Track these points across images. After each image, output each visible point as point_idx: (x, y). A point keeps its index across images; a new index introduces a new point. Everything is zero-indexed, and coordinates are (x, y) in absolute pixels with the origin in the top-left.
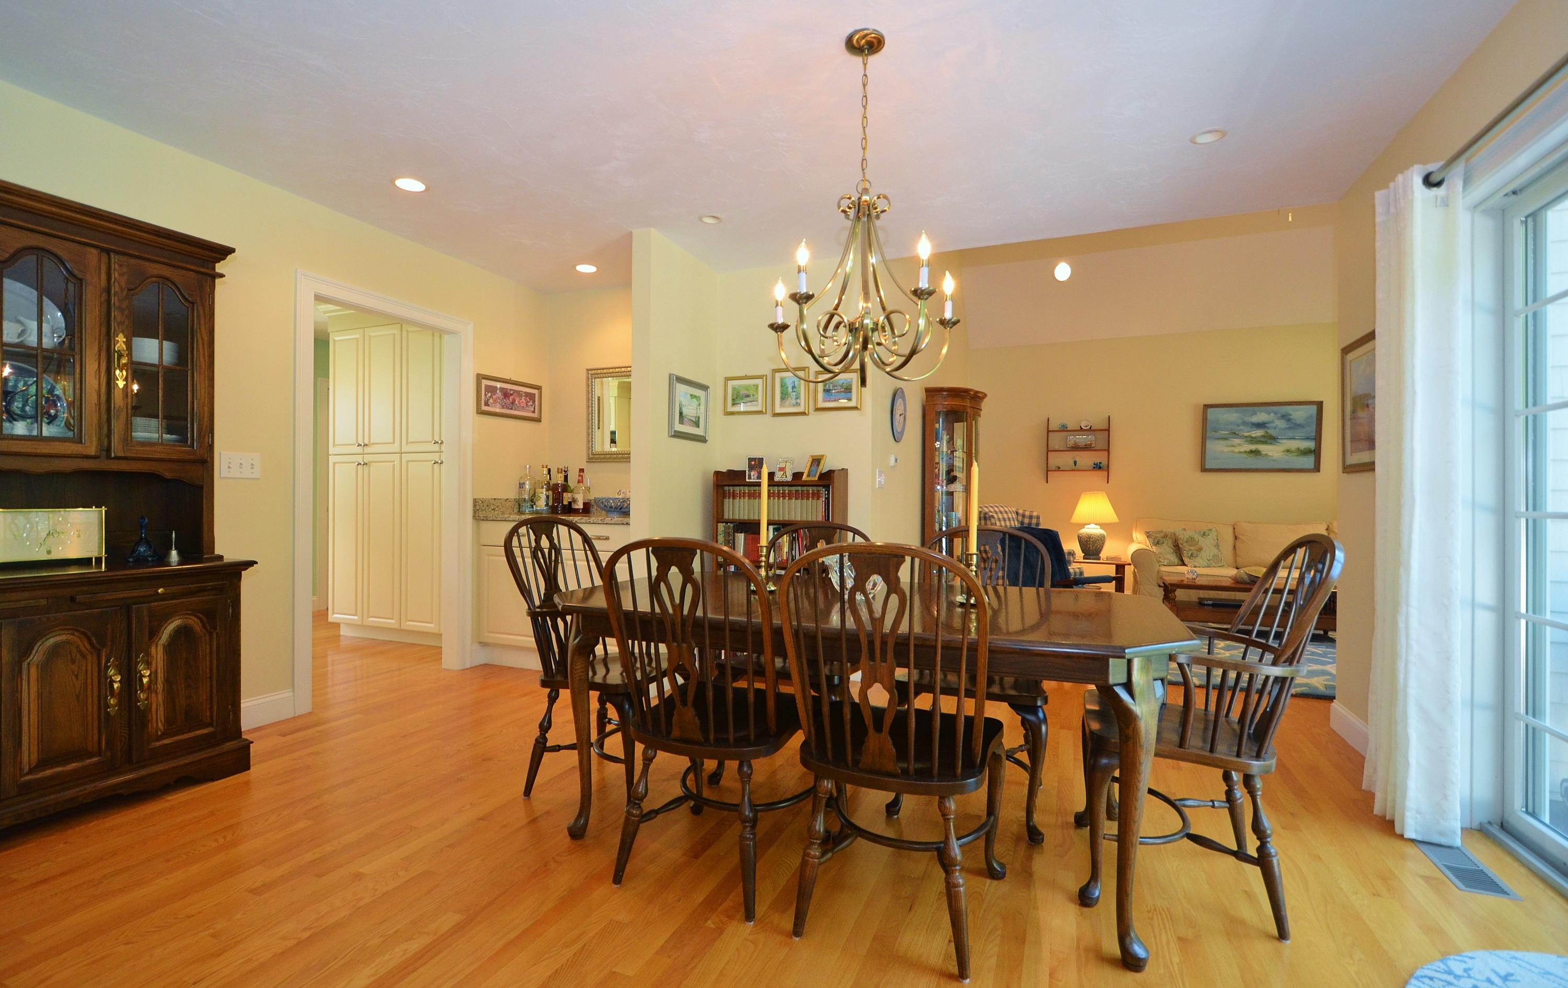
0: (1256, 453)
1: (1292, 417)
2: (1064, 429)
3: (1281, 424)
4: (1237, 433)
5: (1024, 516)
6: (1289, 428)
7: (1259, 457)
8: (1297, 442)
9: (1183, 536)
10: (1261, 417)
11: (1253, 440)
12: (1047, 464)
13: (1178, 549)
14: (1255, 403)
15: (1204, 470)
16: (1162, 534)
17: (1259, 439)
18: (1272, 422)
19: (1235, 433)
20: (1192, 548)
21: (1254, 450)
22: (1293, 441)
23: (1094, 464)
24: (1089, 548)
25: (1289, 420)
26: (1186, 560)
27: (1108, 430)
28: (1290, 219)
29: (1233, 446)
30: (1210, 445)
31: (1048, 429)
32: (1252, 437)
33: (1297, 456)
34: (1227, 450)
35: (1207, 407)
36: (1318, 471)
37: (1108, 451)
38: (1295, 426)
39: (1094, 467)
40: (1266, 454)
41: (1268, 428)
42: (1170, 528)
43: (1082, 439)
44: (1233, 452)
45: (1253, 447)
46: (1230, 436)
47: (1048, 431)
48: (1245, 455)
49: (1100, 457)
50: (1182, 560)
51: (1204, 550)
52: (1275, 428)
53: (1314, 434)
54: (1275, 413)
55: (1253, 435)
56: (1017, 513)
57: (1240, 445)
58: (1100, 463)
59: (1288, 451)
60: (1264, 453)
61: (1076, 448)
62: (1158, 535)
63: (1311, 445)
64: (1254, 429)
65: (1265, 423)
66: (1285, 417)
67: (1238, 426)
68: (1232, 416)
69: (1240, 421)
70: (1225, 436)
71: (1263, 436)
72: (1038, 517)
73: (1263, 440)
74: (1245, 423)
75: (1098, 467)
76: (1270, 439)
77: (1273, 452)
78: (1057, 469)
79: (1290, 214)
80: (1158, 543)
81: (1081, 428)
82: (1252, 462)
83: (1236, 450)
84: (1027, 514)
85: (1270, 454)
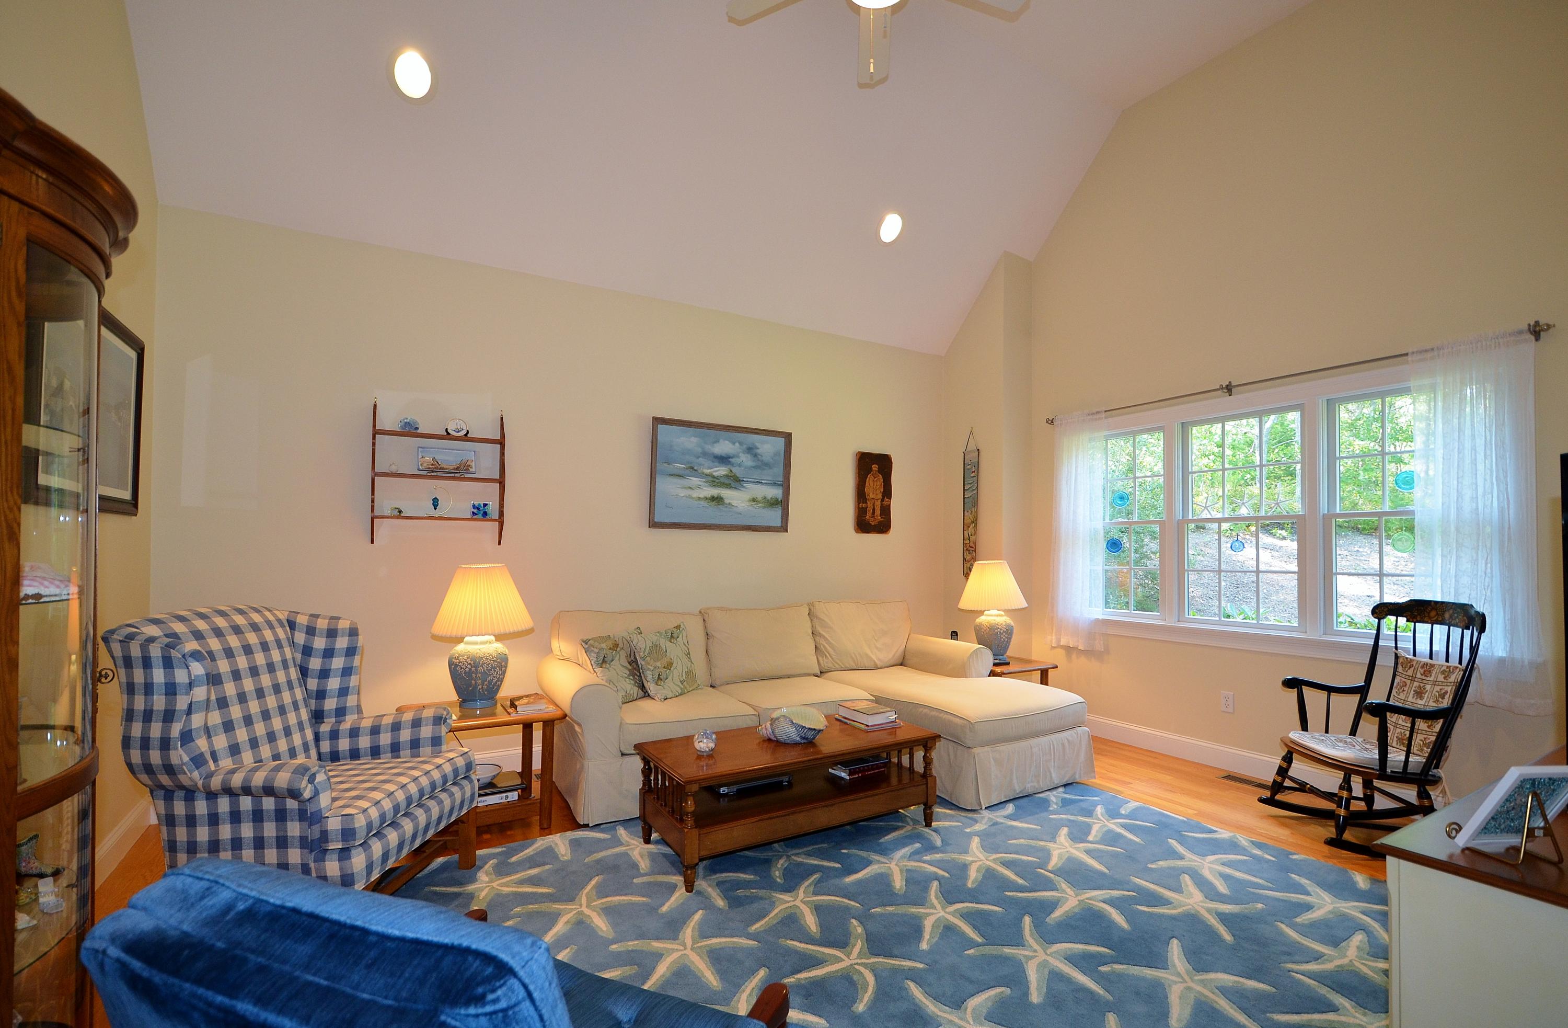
0: (717, 500)
1: (759, 451)
2: (409, 430)
3: (746, 460)
4: (695, 468)
5: (311, 631)
6: (756, 467)
7: (721, 507)
8: (763, 487)
9: (642, 645)
10: (724, 447)
11: (715, 481)
12: (373, 501)
13: (635, 670)
14: (718, 425)
15: (653, 524)
16: (610, 643)
17: (722, 480)
18: (737, 456)
19: (693, 468)
20: (658, 664)
21: (716, 496)
22: (759, 487)
23: (474, 506)
24: (475, 687)
25: (755, 455)
26: (651, 687)
27: (501, 443)
28: (872, 71)
29: (690, 488)
30: (661, 483)
31: (374, 426)
32: (714, 477)
33: (764, 507)
34: (683, 493)
35: (657, 421)
36: (786, 531)
37: (502, 482)
38: (762, 465)
39: (474, 514)
40: (729, 504)
41: (733, 465)
42: (619, 629)
43: (449, 455)
44: (690, 497)
45: (715, 492)
46: (688, 472)
47: (376, 432)
48: (703, 503)
49: (488, 495)
50: (643, 688)
51: (674, 665)
52: (740, 465)
53: (781, 479)
54: (741, 444)
55: (714, 474)
56: (292, 625)
57: (699, 487)
58: (485, 505)
59: (754, 500)
60: (727, 501)
61: (435, 472)
62: (604, 646)
63: (777, 492)
64: (716, 464)
65: (730, 458)
66: (751, 450)
67: (698, 457)
68: (688, 441)
69: (700, 450)
70: (681, 472)
71: (727, 476)
72: (353, 633)
73: (727, 481)
74: (705, 454)
75: (480, 512)
76: (734, 482)
77: (737, 499)
78: (396, 513)
79: (872, 60)
80: (604, 661)
81: (448, 434)
82: (712, 515)
83: (695, 494)
84: (322, 624)
85: (734, 503)
